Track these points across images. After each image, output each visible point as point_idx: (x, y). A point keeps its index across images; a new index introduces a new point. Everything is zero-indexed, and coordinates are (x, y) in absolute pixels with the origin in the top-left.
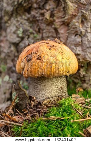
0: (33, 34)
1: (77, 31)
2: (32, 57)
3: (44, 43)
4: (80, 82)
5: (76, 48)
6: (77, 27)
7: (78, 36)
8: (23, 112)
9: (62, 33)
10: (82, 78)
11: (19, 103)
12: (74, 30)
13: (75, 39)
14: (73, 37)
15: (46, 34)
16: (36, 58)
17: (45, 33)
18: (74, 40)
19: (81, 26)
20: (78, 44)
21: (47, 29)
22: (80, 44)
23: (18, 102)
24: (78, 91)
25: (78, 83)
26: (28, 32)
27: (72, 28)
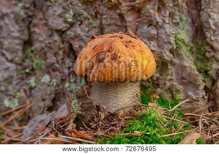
0: (88, 19)
1: (151, 21)
2: (105, 56)
3: (117, 38)
4: (152, 86)
5: (150, 43)
6: (151, 15)
7: (153, 27)
8: (90, 126)
9: (130, 22)
10: (154, 81)
11: (81, 114)
12: (148, 19)
13: (149, 31)
14: (145, 27)
15: (107, 21)
16: (109, 58)
17: (105, 19)
18: (147, 32)
19: (157, 14)
20: (152, 38)
21: (109, 15)
22: (156, 37)
23: (80, 112)
24: (154, 98)
25: (149, 87)
26: (82, 17)
27: (145, 16)
